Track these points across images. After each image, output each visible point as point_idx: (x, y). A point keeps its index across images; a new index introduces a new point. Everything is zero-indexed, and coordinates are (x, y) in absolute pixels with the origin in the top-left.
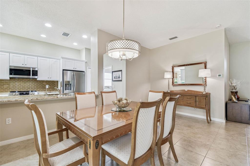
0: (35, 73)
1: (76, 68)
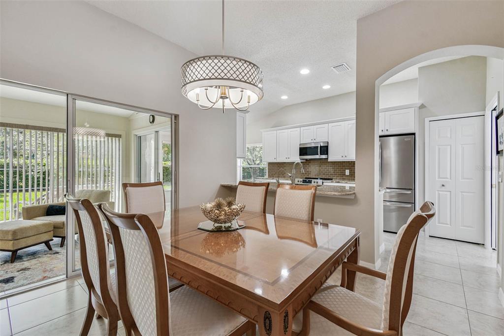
0: (325, 150)
1: (387, 130)
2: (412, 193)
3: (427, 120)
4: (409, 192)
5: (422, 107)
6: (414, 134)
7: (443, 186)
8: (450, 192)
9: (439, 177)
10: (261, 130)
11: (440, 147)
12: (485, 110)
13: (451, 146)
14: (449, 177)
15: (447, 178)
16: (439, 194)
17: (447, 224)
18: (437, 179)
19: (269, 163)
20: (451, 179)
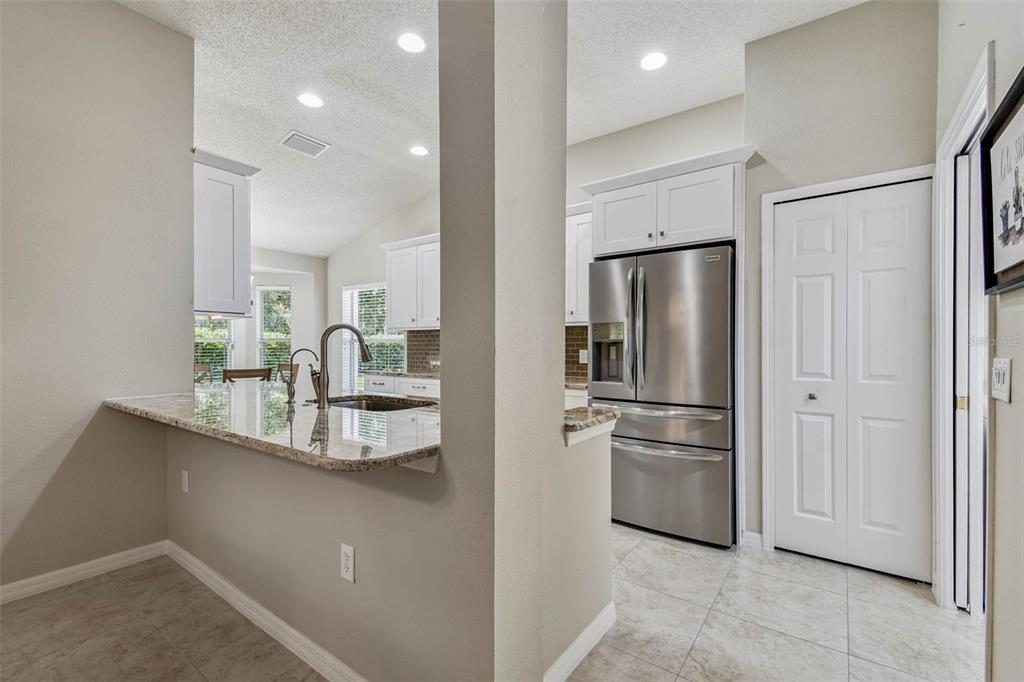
1: (662, 234)
2: (725, 418)
3: (768, 199)
4: (718, 417)
5: (755, 161)
6: (732, 243)
7: (812, 397)
8: (832, 416)
9: (801, 373)
10: (383, 246)
11: (802, 280)
12: (933, 161)
13: (833, 275)
14: (827, 370)
15: (822, 375)
16: (800, 423)
17: (823, 514)
18: (795, 378)
19: (410, 332)
20: (833, 378)
